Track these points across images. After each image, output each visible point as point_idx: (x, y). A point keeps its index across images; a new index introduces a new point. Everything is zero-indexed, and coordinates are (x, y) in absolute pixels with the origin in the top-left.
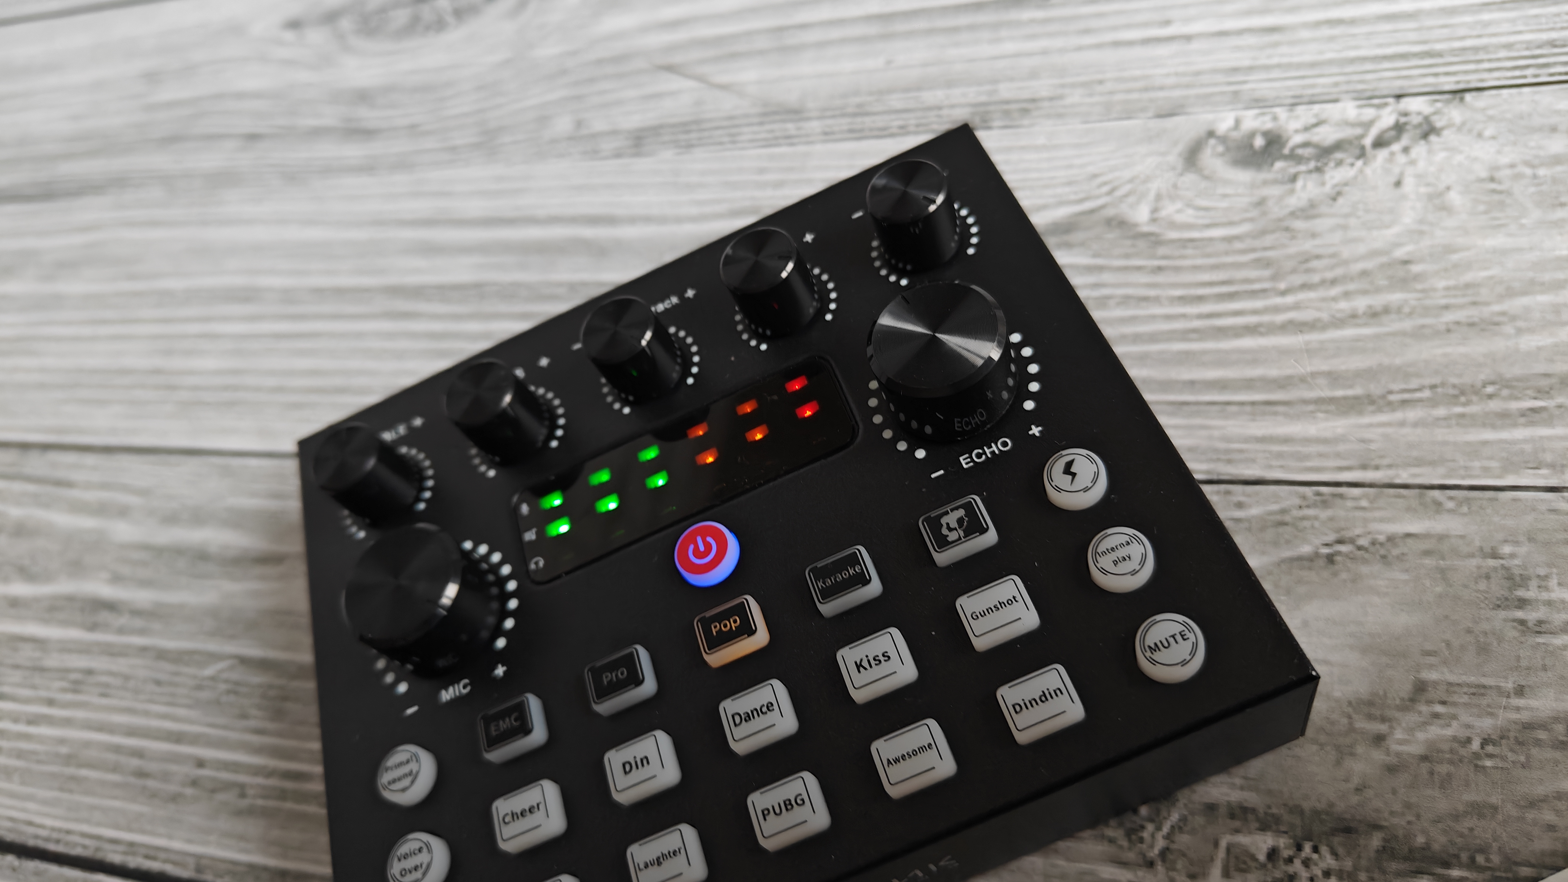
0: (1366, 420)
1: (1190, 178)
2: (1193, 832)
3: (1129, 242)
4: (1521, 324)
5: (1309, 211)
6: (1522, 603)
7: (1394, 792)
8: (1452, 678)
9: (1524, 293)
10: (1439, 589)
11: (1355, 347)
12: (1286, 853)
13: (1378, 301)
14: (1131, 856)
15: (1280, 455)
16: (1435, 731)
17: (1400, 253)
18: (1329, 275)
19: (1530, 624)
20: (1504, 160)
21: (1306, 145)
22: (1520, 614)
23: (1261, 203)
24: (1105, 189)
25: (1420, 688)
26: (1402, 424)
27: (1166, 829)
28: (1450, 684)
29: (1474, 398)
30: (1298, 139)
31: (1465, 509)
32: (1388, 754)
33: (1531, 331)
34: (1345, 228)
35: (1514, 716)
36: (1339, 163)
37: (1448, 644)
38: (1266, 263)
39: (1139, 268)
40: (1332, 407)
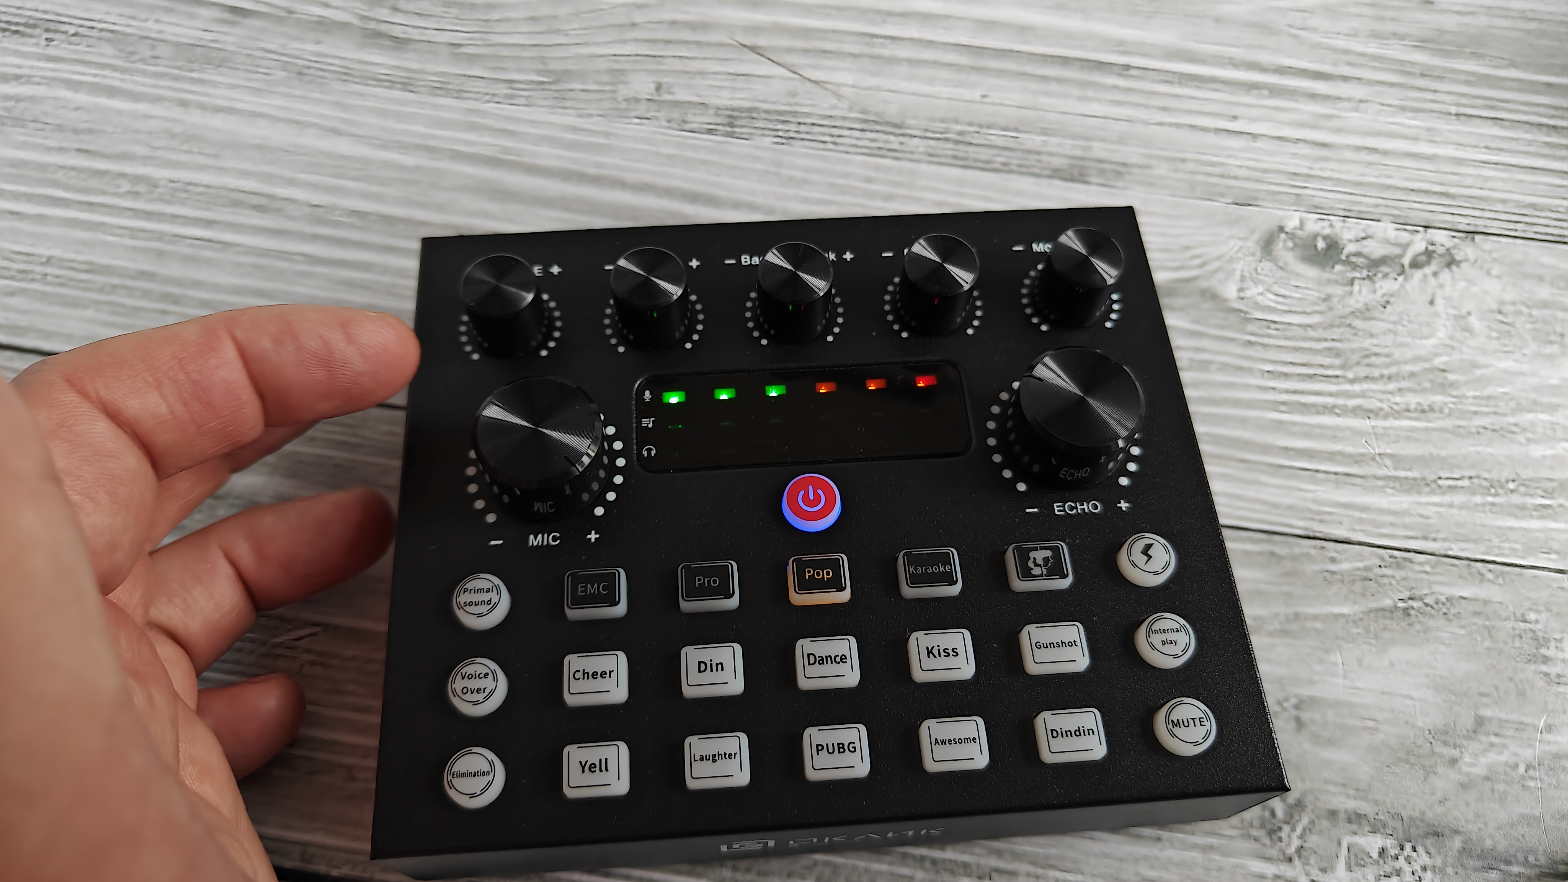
0: (1424, 499)
1: (1267, 265)
2: (1320, 833)
3: (1222, 315)
4: (1530, 435)
5: (1365, 313)
6: (1546, 660)
7: (1467, 804)
8: (1503, 716)
9: (1530, 411)
10: (1487, 644)
11: (1410, 436)
12: (1393, 852)
13: (1426, 400)
14: (1273, 853)
15: (1361, 521)
16: (1492, 757)
17: (1438, 362)
18: (1386, 372)
19: (1552, 677)
20: (1508, 297)
21: (1358, 254)
22: (1544, 668)
23: (1327, 298)
24: (1197, 262)
25: (1480, 722)
26: (1451, 506)
27: (1299, 830)
28: (1501, 720)
29: (1501, 491)
30: (1351, 248)
31: (1500, 580)
32: (1461, 774)
33: (1536, 442)
34: (1395, 333)
35: (1547, 748)
36: (1386, 276)
37: (1497, 689)
38: (1338, 354)
39: (1233, 340)
40: (1397, 485)
